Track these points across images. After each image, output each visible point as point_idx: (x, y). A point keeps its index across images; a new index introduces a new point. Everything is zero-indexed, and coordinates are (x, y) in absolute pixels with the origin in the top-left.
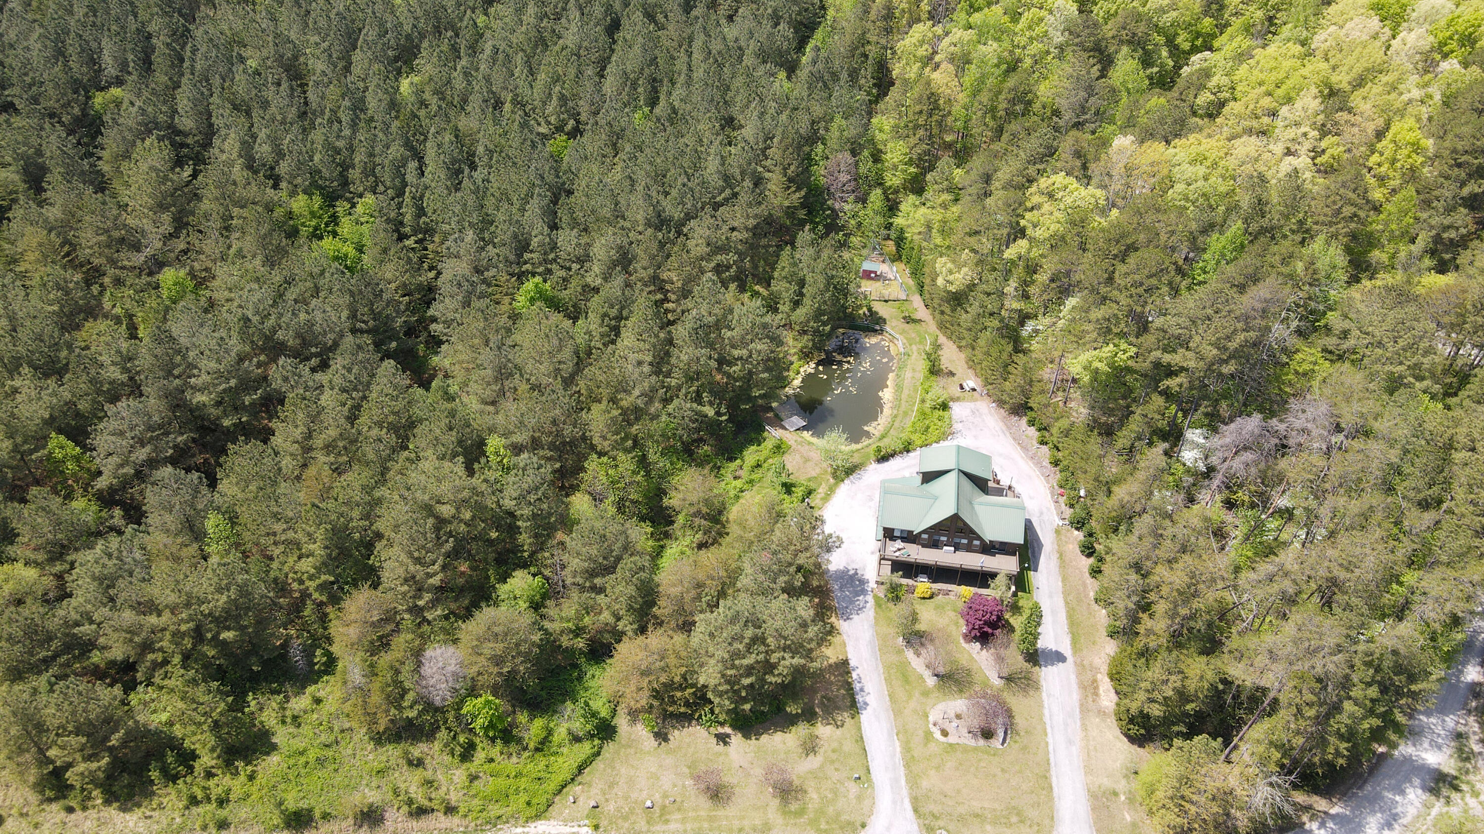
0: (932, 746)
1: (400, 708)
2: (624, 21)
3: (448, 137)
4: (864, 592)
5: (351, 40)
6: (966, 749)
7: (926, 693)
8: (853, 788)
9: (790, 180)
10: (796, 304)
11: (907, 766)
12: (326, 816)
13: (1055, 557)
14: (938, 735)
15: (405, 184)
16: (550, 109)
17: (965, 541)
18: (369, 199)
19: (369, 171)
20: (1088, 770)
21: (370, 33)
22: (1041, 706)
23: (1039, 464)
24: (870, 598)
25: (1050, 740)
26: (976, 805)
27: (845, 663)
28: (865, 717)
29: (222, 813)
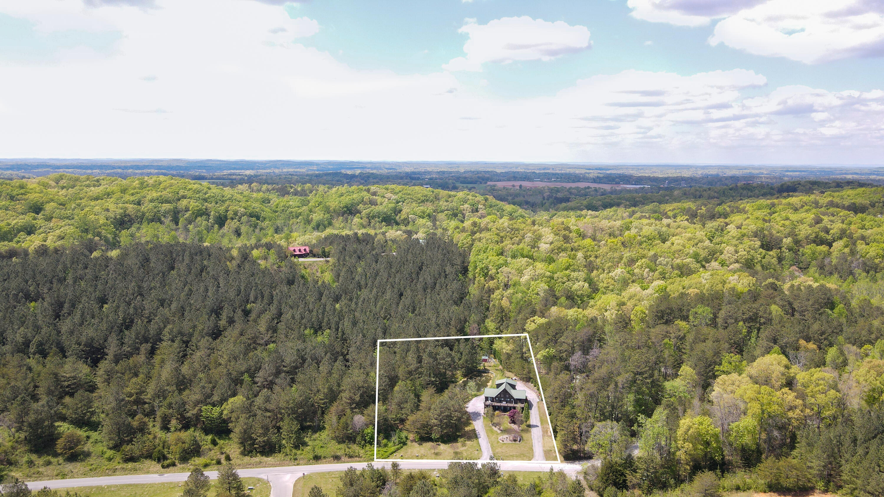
0: (499, 444)
1: (347, 430)
2: (404, 293)
3: (352, 316)
4: (480, 416)
5: (321, 294)
6: (509, 444)
7: (498, 434)
8: (476, 452)
9: (458, 331)
10: (460, 359)
11: (492, 448)
12: (325, 457)
13: (537, 408)
14: (501, 441)
15: (339, 327)
16: (382, 312)
17: (509, 400)
18: (328, 331)
19: (328, 323)
20: (544, 447)
21: (326, 292)
22: (531, 435)
23: (534, 391)
24: (482, 417)
25: (533, 441)
26: (511, 454)
27: (475, 429)
28: (480, 440)
29: (295, 457)
